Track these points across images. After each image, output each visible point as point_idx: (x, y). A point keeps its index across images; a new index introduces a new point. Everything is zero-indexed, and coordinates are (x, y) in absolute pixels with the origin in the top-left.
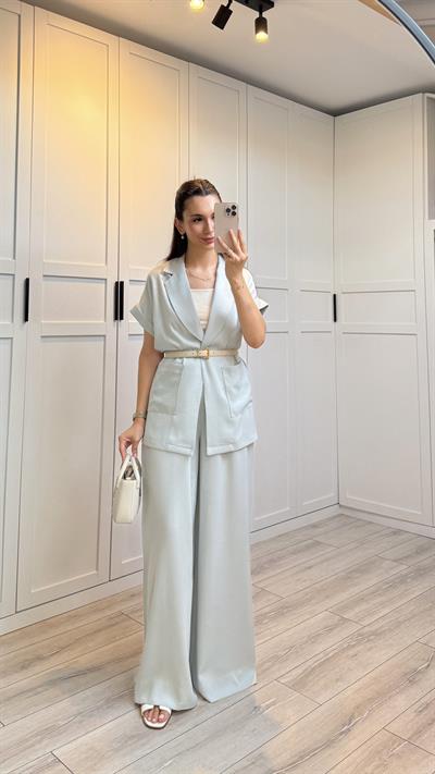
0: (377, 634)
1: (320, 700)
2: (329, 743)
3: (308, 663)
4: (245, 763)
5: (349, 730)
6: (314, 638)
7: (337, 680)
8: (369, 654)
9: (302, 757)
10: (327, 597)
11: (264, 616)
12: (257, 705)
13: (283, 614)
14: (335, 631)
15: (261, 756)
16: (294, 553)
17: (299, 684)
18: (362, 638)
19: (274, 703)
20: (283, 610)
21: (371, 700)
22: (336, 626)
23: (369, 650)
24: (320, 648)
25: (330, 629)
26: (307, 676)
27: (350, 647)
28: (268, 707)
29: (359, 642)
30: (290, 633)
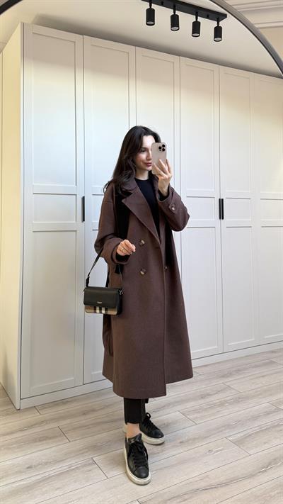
1: (251, 452)
2: (252, 476)
3: (249, 431)
4: (197, 479)
5: (265, 471)
6: (255, 418)
7: (265, 443)
10: (270, 395)
11: (226, 402)
12: (211, 449)
13: (239, 402)
14: (271, 415)
17: (239, 443)
19: (222, 450)
20: (239, 399)
22: (274, 412)
24: (258, 423)
25: (268, 414)
26: (245, 438)
28: (218, 451)
30: (240, 412)
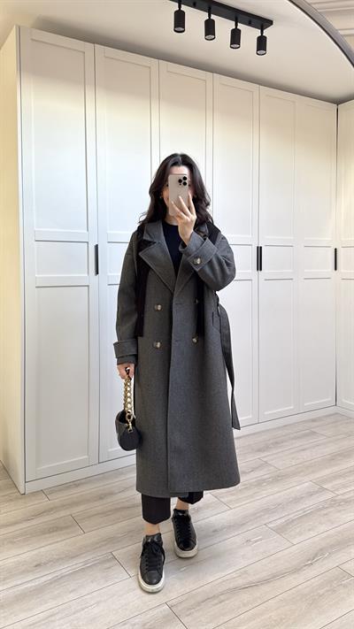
0: (347, 502)
1: (295, 541)
2: (297, 570)
4: (234, 575)
5: (312, 564)
6: (297, 500)
7: (309, 530)
8: (339, 514)
9: (274, 577)
10: (313, 472)
11: (264, 480)
12: (249, 538)
13: (279, 480)
14: (315, 496)
15: (246, 572)
16: (293, 439)
17: (280, 530)
18: (334, 503)
19: (261, 540)
21: (332, 546)
22: (317, 492)
23: (340, 511)
24: (300, 506)
26: (287, 524)
27: (324, 508)
28: (256, 542)
29: (331, 506)
30: (281, 494)
